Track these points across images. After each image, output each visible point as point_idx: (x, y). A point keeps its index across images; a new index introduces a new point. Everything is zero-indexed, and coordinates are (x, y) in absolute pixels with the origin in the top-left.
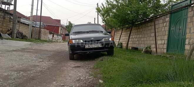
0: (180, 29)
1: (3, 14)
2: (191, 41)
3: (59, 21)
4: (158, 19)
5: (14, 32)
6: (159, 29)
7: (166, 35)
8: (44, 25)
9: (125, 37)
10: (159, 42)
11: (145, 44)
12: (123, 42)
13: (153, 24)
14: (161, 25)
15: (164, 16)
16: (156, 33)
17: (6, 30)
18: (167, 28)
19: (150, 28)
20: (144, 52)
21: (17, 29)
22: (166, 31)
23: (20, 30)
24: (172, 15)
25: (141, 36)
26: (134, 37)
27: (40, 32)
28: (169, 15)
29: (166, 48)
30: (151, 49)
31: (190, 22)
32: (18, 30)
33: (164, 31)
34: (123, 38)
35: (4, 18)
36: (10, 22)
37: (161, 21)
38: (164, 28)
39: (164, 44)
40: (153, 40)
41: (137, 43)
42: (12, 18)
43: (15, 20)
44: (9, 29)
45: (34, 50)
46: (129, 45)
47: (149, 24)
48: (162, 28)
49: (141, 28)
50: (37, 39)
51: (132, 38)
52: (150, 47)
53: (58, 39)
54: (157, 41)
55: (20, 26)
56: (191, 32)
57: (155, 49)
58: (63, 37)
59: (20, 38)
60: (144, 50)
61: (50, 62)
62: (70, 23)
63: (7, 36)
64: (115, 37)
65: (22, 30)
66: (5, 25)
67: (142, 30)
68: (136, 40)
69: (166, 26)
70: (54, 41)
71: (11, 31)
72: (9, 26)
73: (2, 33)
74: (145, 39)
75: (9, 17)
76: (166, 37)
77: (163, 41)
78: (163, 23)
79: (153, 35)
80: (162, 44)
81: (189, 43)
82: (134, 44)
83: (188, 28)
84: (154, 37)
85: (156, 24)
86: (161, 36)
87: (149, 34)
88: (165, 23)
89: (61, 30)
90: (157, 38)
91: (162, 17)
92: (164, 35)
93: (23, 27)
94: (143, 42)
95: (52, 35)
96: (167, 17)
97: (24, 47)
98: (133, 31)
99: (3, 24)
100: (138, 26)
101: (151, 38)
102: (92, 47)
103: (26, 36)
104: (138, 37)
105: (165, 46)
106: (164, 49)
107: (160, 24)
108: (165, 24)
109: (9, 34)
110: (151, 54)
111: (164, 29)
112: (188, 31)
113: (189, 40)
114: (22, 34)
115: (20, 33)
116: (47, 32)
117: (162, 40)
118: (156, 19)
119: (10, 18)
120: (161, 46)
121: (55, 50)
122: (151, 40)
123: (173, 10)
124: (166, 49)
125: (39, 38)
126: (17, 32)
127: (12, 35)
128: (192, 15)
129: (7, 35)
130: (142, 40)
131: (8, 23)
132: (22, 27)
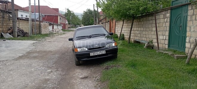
0: (180, 27)
1: (1, 14)
2: (191, 40)
3: (57, 10)
4: (159, 14)
5: (15, 30)
6: (160, 24)
7: (167, 31)
8: (42, 16)
9: (126, 29)
10: (160, 37)
11: (147, 38)
12: (125, 33)
13: (154, 18)
14: (162, 21)
15: (165, 12)
16: (157, 28)
17: (7, 29)
18: (168, 24)
19: (151, 22)
20: (146, 47)
21: (17, 27)
22: (166, 27)
23: (20, 26)
24: (173, 11)
25: (142, 29)
26: (135, 29)
27: (40, 26)
28: (169, 11)
29: (167, 43)
30: (153, 43)
31: (190, 21)
32: (19, 28)
33: (165, 26)
34: (125, 29)
35: (3, 18)
36: (9, 20)
37: (162, 16)
38: (165, 23)
39: (166, 39)
40: (154, 34)
41: (139, 35)
42: (11, 16)
43: (15, 18)
44: (10, 27)
45: (39, 52)
46: (131, 37)
47: (150, 18)
48: (163, 24)
49: (143, 21)
50: (38, 33)
51: (134, 30)
52: (152, 42)
53: (59, 30)
54: (158, 36)
55: (20, 23)
56: (192, 31)
57: (156, 44)
58: (63, 26)
59: (22, 35)
60: (146, 45)
61: (58, 72)
62: (69, 11)
63: (8, 36)
64: (116, 27)
65: (22, 26)
66: (5, 24)
67: (143, 24)
68: (138, 33)
69: (167, 22)
70: (55, 33)
71: (12, 30)
72: (9, 25)
73: (3, 33)
74: (147, 33)
75: (8, 15)
76: (167, 33)
77: (165, 37)
78: (164, 18)
79: (154, 29)
80: (163, 39)
81: (189, 41)
82: (136, 36)
83: (189, 26)
84: (156, 32)
85: (156, 18)
86: (162, 31)
87: (150, 28)
88: (165, 18)
89: (60, 19)
90: (159, 33)
91: (163, 12)
92: (165, 31)
93: (23, 23)
94: (145, 35)
95: (52, 26)
96: (167, 13)
97: (28, 50)
98: (135, 23)
99: (3, 23)
100: (139, 19)
101: (153, 32)
102: (96, 54)
103: (27, 33)
104: (140, 30)
105: (167, 42)
106: (165, 44)
107: (161, 19)
108: (166, 20)
109: (10, 34)
110: (153, 48)
111: (165, 25)
112: (188, 29)
113: (190, 39)
114: (22, 31)
115: (20, 30)
116: (47, 25)
117: (163, 35)
118: (156, 13)
119: (9, 17)
120: (163, 42)
121: (59, 50)
122: (153, 35)
123: (173, 6)
124: (167, 45)
125: (40, 33)
126: (18, 29)
127: (14, 33)
128: (191, 14)
129: (8, 34)
130: (144, 33)
131: (8, 22)
132: (21, 23)
